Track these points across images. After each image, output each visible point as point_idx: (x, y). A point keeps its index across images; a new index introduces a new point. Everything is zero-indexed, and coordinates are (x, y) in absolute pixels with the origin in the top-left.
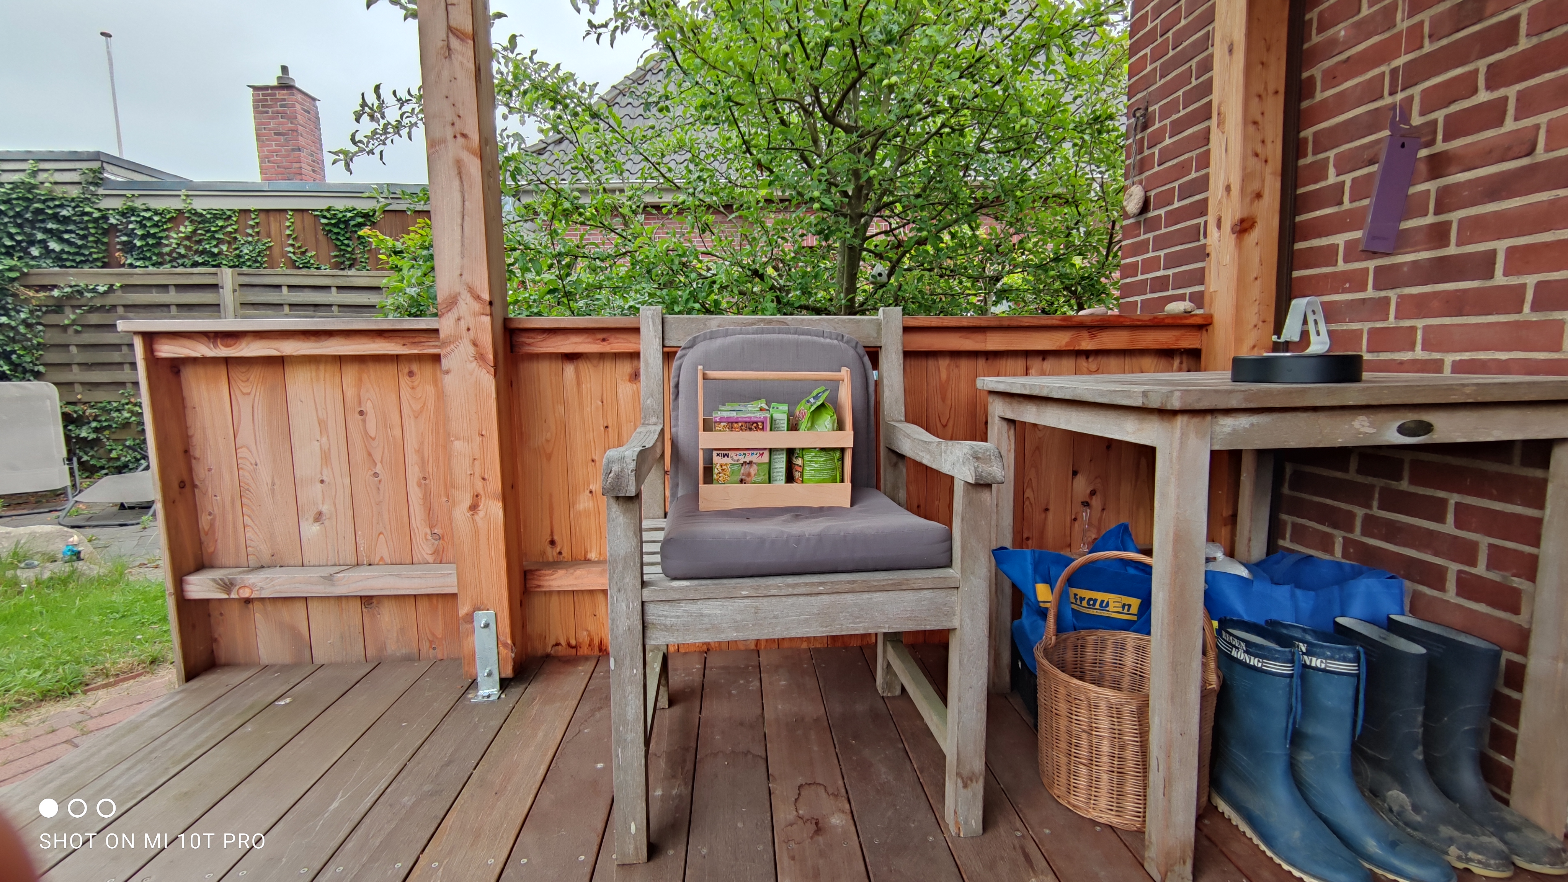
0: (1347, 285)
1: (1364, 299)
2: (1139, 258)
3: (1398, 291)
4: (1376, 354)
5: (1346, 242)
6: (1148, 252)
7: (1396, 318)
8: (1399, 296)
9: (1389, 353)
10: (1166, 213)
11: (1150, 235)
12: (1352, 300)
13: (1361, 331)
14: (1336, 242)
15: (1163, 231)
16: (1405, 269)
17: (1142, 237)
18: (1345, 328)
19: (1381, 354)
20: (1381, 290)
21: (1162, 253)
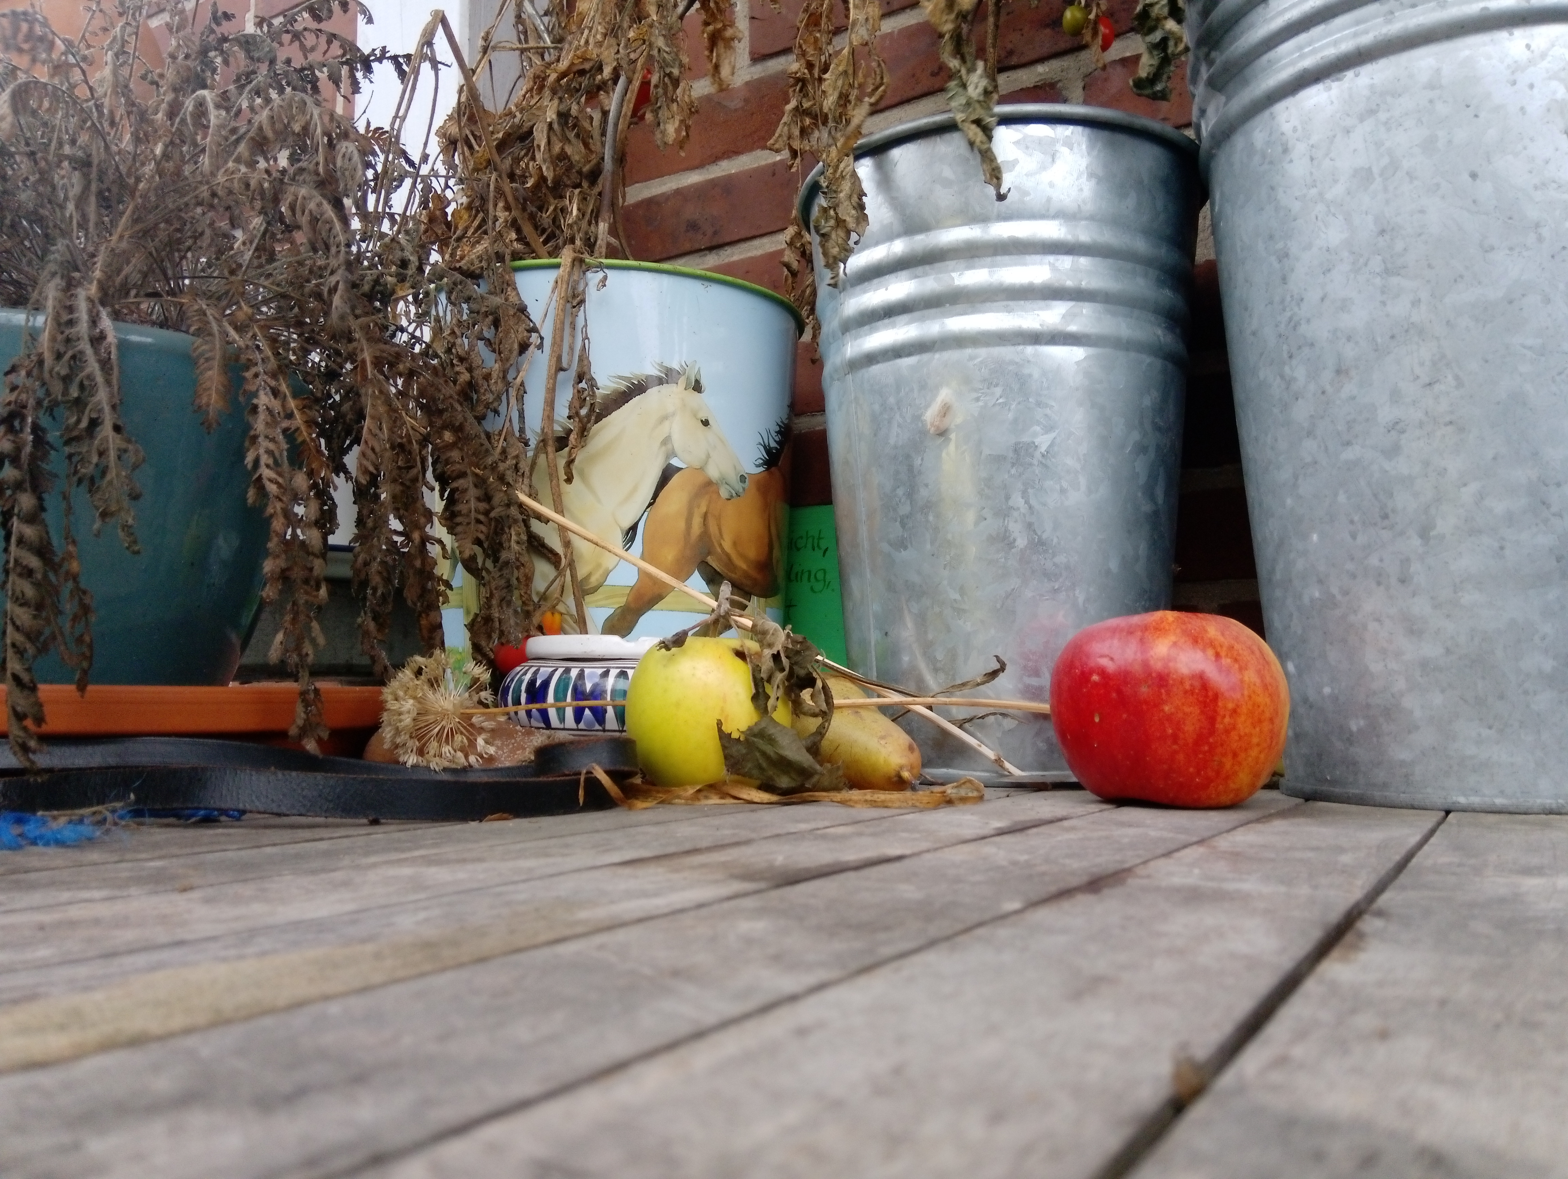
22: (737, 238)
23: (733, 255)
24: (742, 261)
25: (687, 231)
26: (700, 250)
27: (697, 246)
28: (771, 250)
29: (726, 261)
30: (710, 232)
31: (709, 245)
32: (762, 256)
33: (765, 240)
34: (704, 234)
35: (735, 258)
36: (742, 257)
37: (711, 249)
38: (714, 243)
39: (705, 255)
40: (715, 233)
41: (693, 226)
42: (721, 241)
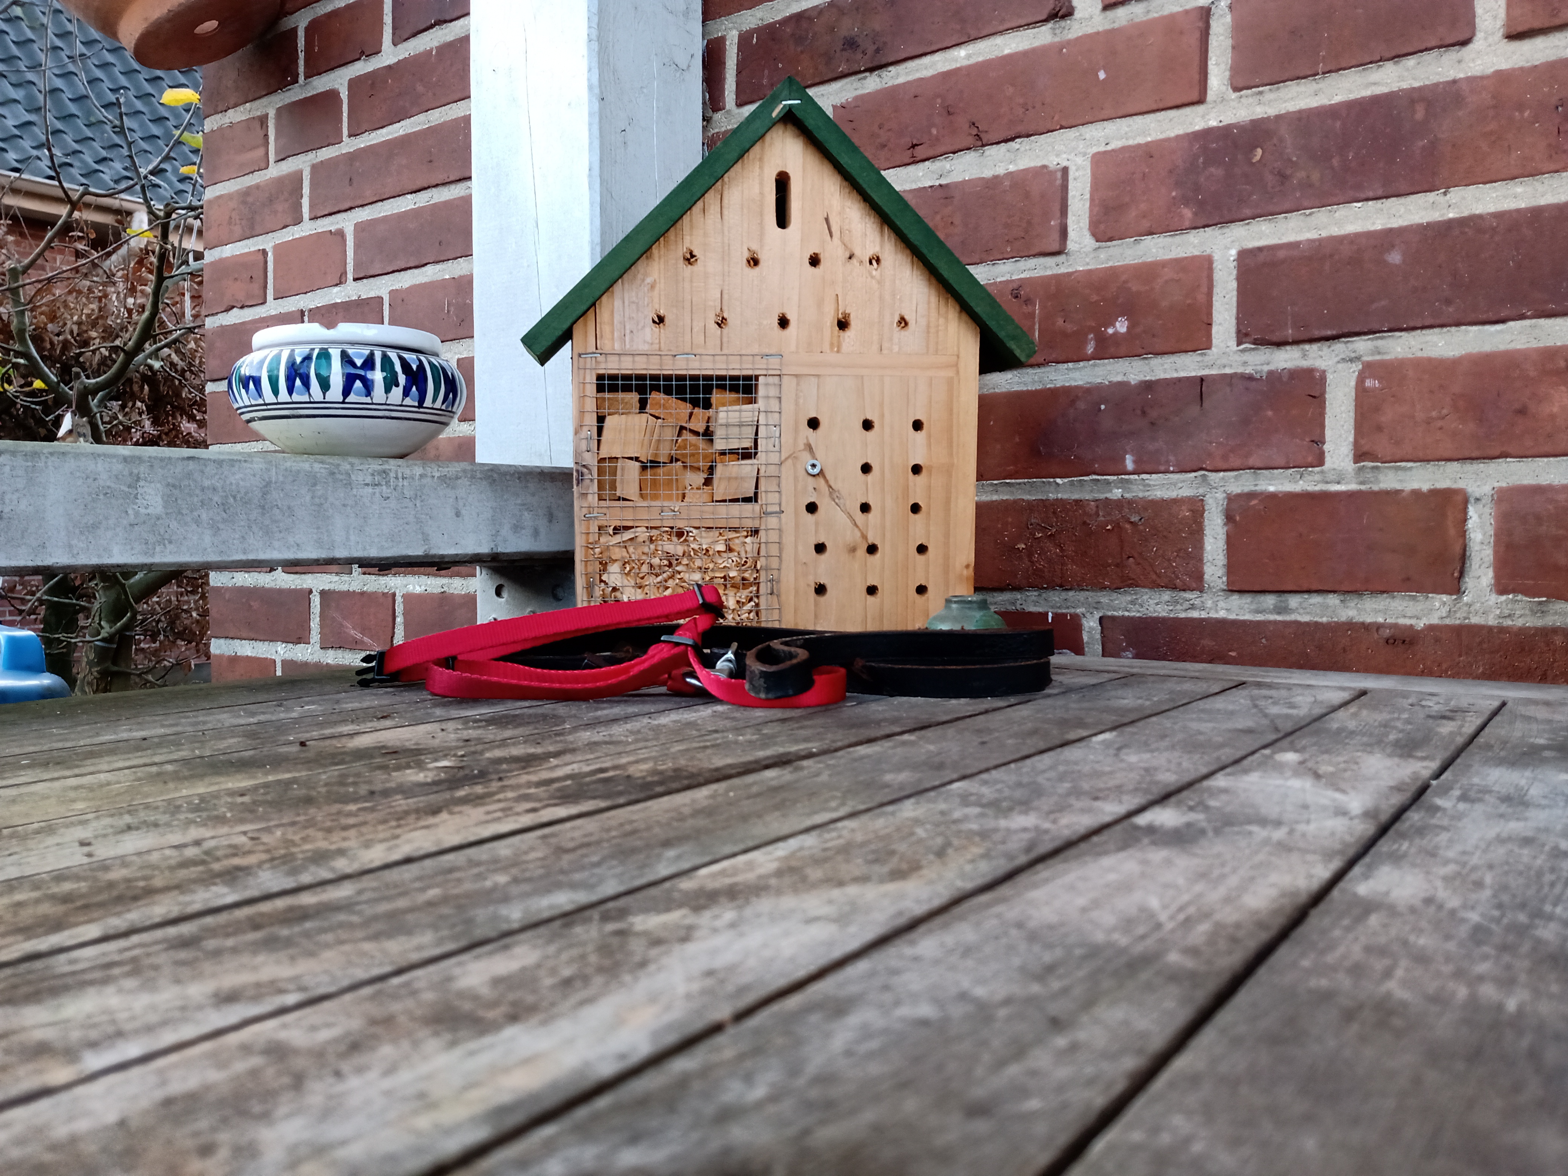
0: (1121, 326)
1: (1202, 379)
2: (267, 242)
3: (1362, 345)
4: (1270, 600)
5: (1099, 160)
6: (298, 221)
7: (1359, 456)
8: (1369, 369)
9: (1333, 600)
10: (353, 84)
11: (303, 163)
12: (1148, 386)
13: (1197, 507)
14: (1053, 161)
15: (349, 145)
16: (1395, 258)
17: (275, 171)
18: (1117, 493)
19: (1294, 601)
20: (1280, 344)
21: (347, 223)
22: (904, 56)
23: (898, 75)
24: (908, 82)
25: (843, 50)
26: (860, 72)
27: (856, 68)
28: (945, 69)
29: (890, 84)
30: (871, 49)
31: (869, 65)
32: (933, 77)
33: (937, 57)
34: (864, 53)
35: (901, 80)
36: (910, 78)
37: (871, 70)
38: (875, 64)
39: (865, 78)
40: (877, 51)
41: (851, 44)
42: (884, 61)
